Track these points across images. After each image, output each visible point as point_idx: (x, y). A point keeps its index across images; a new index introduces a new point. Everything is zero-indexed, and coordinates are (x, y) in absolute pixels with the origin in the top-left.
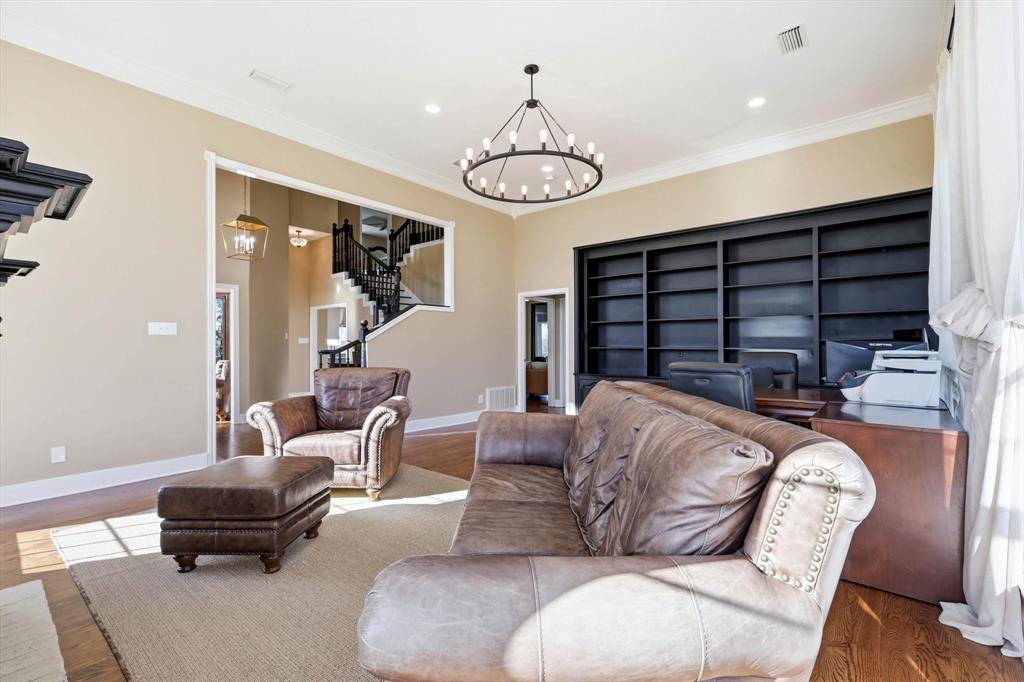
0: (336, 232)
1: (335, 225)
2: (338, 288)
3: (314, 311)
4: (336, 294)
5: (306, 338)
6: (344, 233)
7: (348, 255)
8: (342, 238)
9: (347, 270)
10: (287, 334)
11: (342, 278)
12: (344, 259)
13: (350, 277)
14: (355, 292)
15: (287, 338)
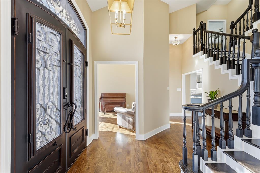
0: (195, 33)
1: (194, 29)
2: (197, 62)
3: (184, 76)
4: (195, 66)
5: (181, 89)
6: (200, 30)
7: (203, 41)
8: (199, 34)
9: (202, 50)
10: (168, 88)
11: (199, 55)
12: (200, 45)
13: (204, 54)
14: (208, 61)
15: (168, 90)
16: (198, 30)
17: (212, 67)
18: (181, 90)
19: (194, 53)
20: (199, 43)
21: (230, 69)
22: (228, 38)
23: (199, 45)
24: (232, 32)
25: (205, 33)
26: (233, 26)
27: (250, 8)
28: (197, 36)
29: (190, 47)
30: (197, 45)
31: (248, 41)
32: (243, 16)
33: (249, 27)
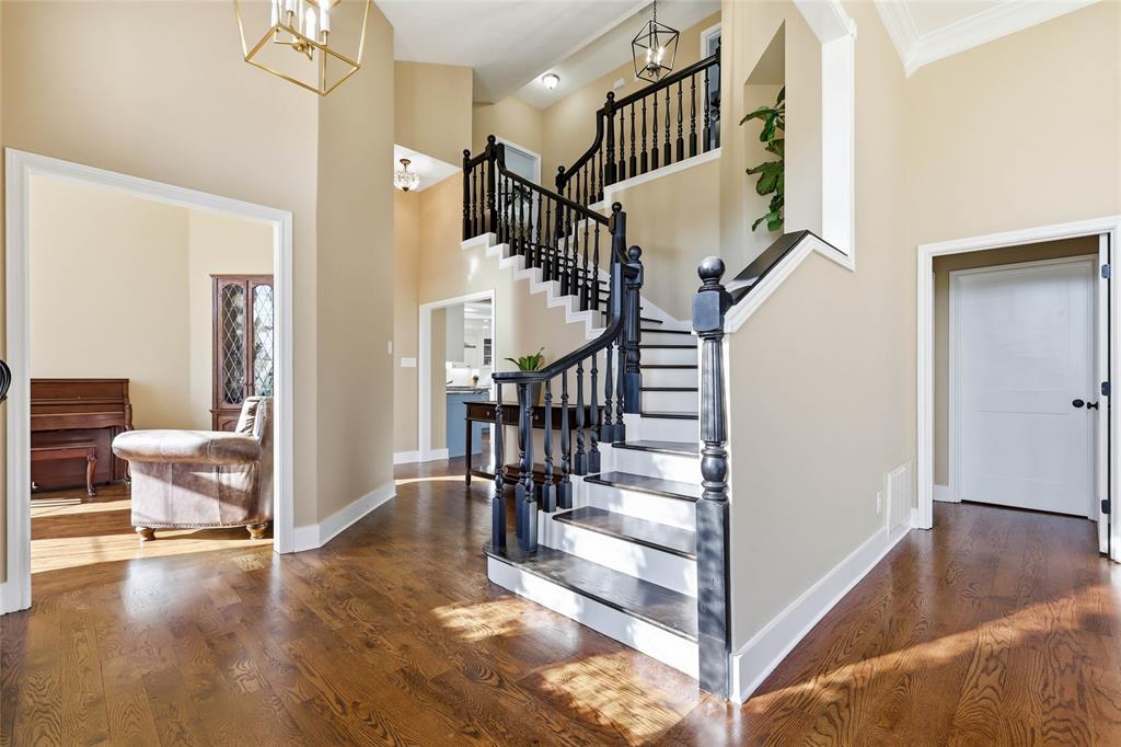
0: (469, 165)
1: (467, 153)
2: (474, 264)
3: (425, 310)
4: (470, 277)
5: (414, 359)
6: (486, 163)
7: (494, 201)
8: (482, 173)
9: (493, 230)
10: (390, 343)
11: (484, 245)
12: (487, 212)
13: (501, 242)
14: (513, 268)
15: (390, 352)
16: (480, 159)
17: (523, 286)
18: (414, 365)
19: (467, 236)
20: (482, 203)
21: (567, 294)
22: (554, 203)
23: (482, 212)
24: (561, 192)
25: (503, 178)
26: (562, 179)
27: (597, 145)
28: (475, 177)
29: (451, 209)
30: (475, 206)
31: (604, 228)
32: (583, 161)
33: (596, 194)
